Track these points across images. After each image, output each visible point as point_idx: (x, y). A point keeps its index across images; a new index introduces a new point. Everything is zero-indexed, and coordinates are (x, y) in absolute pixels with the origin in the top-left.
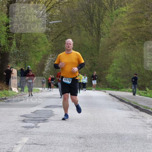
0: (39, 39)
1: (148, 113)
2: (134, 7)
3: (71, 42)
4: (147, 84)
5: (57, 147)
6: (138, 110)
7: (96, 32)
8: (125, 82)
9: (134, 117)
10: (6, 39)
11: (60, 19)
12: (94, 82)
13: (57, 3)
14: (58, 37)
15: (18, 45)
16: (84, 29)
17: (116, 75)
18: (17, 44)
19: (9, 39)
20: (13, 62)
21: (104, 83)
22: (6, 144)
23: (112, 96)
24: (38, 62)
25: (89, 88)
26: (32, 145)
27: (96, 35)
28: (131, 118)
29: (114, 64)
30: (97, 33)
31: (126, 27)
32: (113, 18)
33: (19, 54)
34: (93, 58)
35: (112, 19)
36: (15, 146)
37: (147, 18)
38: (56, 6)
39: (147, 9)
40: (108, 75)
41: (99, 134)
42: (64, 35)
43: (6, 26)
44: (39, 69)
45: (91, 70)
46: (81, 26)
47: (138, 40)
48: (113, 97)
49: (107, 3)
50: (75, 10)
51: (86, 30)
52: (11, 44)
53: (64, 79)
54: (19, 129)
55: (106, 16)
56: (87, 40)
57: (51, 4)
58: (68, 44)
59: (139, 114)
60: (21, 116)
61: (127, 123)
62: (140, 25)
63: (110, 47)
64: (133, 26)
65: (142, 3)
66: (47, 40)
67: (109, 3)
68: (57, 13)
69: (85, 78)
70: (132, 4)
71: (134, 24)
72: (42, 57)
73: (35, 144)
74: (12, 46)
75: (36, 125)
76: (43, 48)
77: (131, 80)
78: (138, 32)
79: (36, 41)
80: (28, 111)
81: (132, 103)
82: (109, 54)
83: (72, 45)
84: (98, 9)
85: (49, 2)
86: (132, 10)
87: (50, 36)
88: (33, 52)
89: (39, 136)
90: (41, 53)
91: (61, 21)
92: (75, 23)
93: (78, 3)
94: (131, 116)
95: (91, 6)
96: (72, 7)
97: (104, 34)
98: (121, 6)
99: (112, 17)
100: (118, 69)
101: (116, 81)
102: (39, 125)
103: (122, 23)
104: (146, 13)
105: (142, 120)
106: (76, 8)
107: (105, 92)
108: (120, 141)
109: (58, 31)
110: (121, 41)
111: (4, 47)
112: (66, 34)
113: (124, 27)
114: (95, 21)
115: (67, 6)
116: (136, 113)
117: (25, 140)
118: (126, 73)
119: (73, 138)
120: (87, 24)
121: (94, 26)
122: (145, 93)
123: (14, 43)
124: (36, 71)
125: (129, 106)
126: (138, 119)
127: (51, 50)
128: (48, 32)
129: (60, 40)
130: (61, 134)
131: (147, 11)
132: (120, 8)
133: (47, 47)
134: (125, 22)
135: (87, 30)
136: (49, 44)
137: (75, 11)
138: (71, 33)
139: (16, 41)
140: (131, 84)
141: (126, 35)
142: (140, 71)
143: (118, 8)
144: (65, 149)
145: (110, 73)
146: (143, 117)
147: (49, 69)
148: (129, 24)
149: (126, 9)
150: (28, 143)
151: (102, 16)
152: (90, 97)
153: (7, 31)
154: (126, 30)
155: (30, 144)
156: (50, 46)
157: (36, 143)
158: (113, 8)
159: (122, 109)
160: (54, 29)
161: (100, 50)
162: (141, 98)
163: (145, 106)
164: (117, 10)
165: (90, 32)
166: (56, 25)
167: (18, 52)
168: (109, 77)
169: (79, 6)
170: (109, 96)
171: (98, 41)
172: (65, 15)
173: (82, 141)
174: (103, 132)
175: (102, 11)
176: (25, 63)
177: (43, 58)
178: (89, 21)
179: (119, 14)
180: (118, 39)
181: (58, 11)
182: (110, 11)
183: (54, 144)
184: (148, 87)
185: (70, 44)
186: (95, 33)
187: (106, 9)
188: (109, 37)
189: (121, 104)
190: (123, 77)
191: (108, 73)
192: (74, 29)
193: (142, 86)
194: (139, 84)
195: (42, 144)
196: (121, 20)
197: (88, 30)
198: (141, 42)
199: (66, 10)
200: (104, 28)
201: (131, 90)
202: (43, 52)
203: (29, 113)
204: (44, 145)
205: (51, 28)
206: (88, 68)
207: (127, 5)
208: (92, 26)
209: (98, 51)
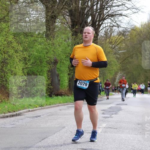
0: (112, 63)
5: (124, 130)
11: (125, 50)
12: (149, 89)
13: (123, 40)
14: (124, 61)
24: (111, 76)
26: (108, 129)
34: (146, 74)
38: (123, 42)
42: (128, 60)
44: (112, 81)
46: (138, 54)
53: (78, 82)
54: (100, 119)
60: (101, 110)
66: (117, 63)
69: (143, 85)
72: (114, 73)
75: (111, 116)
76: (115, 68)
79: (110, 63)
85: (118, 40)
87: (119, 60)
88: (108, 71)
89: (113, 123)
90: (114, 71)
91: (126, 51)
92: (135, 52)
96: (133, 42)
102: (113, 116)
109: (124, 57)
112: (129, 59)
115: (130, 42)
119: (134, 124)
127: (120, 69)
128: (117, 58)
130: (126, 122)
133: (117, 67)
136: (119, 65)
137: (135, 44)
138: (132, 58)
147: (118, 81)
150: (106, 127)
152: (145, 98)
156: (119, 67)
157: (111, 127)
160: (121, 56)
166: (123, 53)
169: (137, 41)
172: (128, 47)
173: (140, 126)
176: (104, 77)
177: (115, 74)
181: (124, 45)
183: (122, 128)
185: (89, 33)
192: (134, 55)
195: (115, 128)
199: (129, 44)
203: (106, 108)
204: (116, 128)
206: (143, 80)
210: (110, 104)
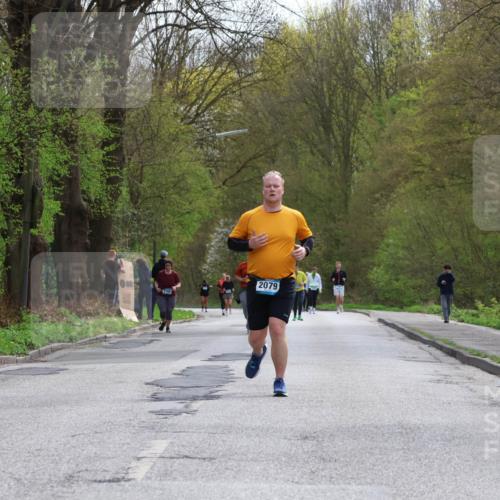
0: (190, 180)
1: (483, 369)
2: (437, 88)
3: (277, 179)
4: (479, 291)
5: (243, 464)
6: (457, 361)
7: (339, 157)
8: (420, 286)
9: (446, 380)
10: (102, 182)
11: (242, 126)
12: (339, 291)
13: (234, 84)
14: (239, 171)
15: (135, 197)
16: (308, 149)
17: (395, 269)
18: (131, 193)
19: (110, 181)
20: (122, 241)
21: (365, 292)
22: (109, 458)
23: (387, 324)
24: (187, 239)
25: (325, 306)
26: (178, 461)
27: (339, 165)
28: (439, 381)
29: (391, 241)
30: (343, 158)
31: (419, 143)
32: (383, 118)
33: (139, 221)
34: (332, 225)
35: (381, 122)
36: (134, 464)
37: (474, 116)
38: (233, 92)
39: (474, 93)
40: (375, 269)
41: (354, 427)
42: (254, 168)
43: (102, 148)
44: (191, 259)
45: (329, 257)
46: (299, 142)
47: (452, 175)
48: (388, 328)
49: (366, 81)
50: (282, 99)
51: (312, 152)
52: (115, 195)
53: (258, 284)
54: (143, 419)
55: (365, 113)
56: (317, 178)
57: (218, 86)
58: (270, 186)
59: (458, 371)
60: (147, 384)
61: (429, 395)
62: (455, 136)
63: (377, 195)
64: (438, 139)
65: (458, 78)
66: (210, 182)
67: (373, 80)
68: (236, 110)
70: (433, 81)
71: (440, 135)
72: (197, 226)
73: (187, 457)
74: (120, 199)
75: (187, 407)
76: (201, 203)
77: (436, 282)
78: (452, 153)
79: (181, 185)
80: (166, 369)
81: (440, 343)
82: (375, 214)
83: (281, 188)
84: (344, 95)
85: (213, 83)
86: (434, 97)
87: (218, 170)
88: (173, 215)
89: (195, 435)
90: (197, 216)
91: (246, 130)
92: (285, 133)
93: (289, 82)
94: (439, 378)
95: (325, 89)
96: (275, 92)
97: (362, 163)
98: (404, 87)
99: (379, 115)
100: (401, 253)
101: (396, 284)
102: (195, 405)
103: (408, 132)
104: (471, 104)
105: (467, 387)
106: (286, 94)
107: (368, 315)
108: (412, 445)
109: (238, 157)
110: (407, 179)
111: (99, 202)
112: (260, 164)
113: (414, 140)
114: (335, 128)
115: (263, 92)
116: (449, 367)
117: (160, 446)
118: (421, 263)
119: (285, 438)
120: (316, 137)
121: (333, 140)
122: (473, 315)
123: (125, 191)
124: (184, 263)
125: (433, 350)
126: (457, 383)
127: (223, 208)
128: (211, 160)
129: (246, 179)
130: (253, 429)
131: (472, 98)
132: (403, 93)
133: (212, 199)
134: (414, 129)
135: (315, 151)
136: (217, 192)
137: (282, 103)
138: (274, 161)
139: (130, 186)
140: (435, 291)
141: (418, 162)
142: (460, 258)
143: (395, 91)
144: (265, 469)
145: (379, 266)
146: (469, 379)
147: (217, 256)
148: (425, 133)
149: (418, 94)
150: (168, 455)
151: (355, 114)
152: (329, 329)
153: (104, 162)
154: (419, 149)
155: (172, 458)
156: (218, 198)
157: (187, 454)
158: (383, 92)
159: (415, 359)
160: (228, 151)
161: (351, 205)
162: (463, 330)
163: (474, 351)
164: (394, 97)
165: (323, 156)
166: (235, 140)
167: (134, 214)
168: (378, 275)
169: (291, 89)
170: (377, 325)
171: (346, 180)
172: (256, 113)
173: (309, 445)
174: (366, 423)
175: (355, 101)
176: (155, 243)
177: (200, 230)
178: (321, 129)
179: (399, 109)
180: (397, 175)
181: (238, 104)
182: (376, 101)
183: (236, 457)
184: (482, 299)
185: (276, 186)
186: (336, 159)
187: (363, 95)
188: (375, 170)
189: (412, 347)
190: (414, 273)
191: (374, 264)
193: (465, 295)
194: (458, 291)
195: (205, 455)
196: (404, 124)
197: (319, 151)
198: (459, 181)
199: (258, 100)
200: (361, 147)
201: (436, 307)
202: (199, 213)
203: (168, 375)
204: (211, 459)
205: (221, 150)
206: (319, 253)
207: (419, 82)
208: (329, 140)
209: (346, 206)
210: (183, 354)
